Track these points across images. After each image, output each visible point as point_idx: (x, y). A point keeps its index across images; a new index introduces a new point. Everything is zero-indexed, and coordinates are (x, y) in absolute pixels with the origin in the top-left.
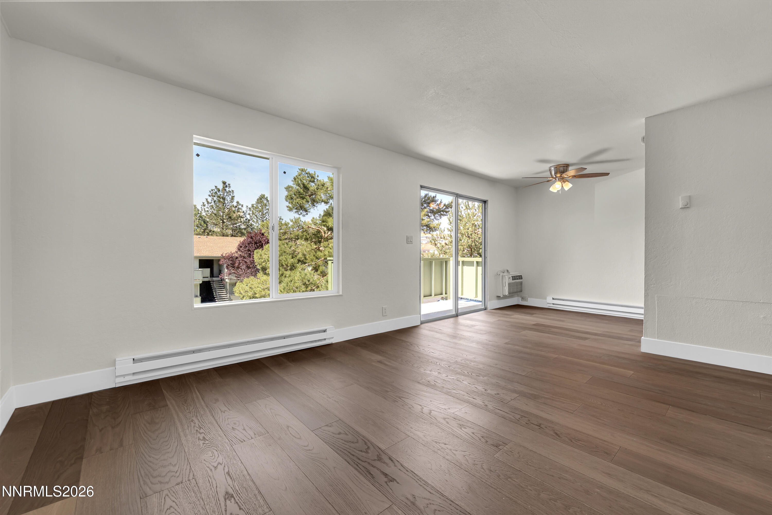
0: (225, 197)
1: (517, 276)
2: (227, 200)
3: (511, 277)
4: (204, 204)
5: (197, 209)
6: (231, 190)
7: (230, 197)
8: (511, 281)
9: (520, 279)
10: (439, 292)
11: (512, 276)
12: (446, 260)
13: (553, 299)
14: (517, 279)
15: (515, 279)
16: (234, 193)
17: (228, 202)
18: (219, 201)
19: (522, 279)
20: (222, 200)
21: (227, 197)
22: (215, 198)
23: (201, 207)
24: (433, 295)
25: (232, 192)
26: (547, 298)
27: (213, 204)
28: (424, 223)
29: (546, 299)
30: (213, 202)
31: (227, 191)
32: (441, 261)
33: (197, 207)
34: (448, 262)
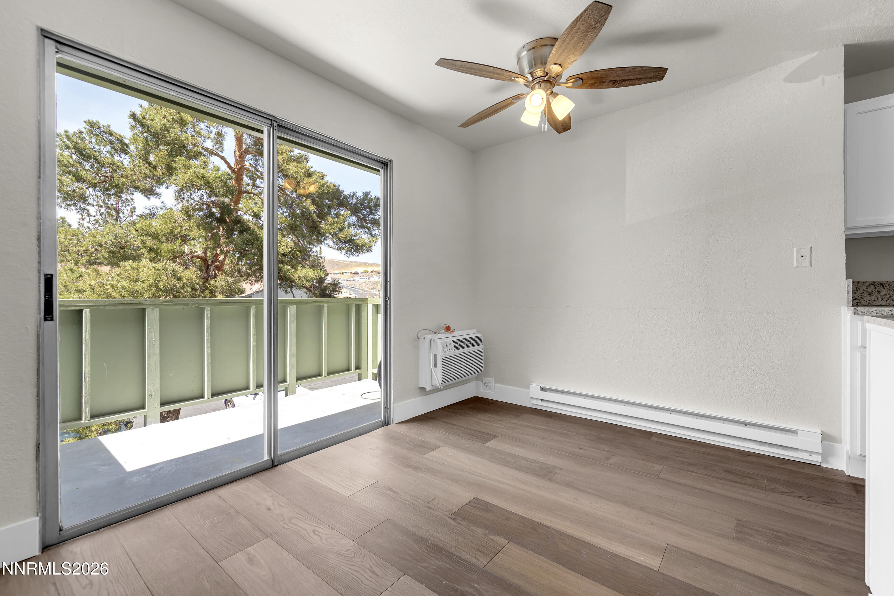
0: (119, 208)
1: (468, 339)
2: (123, 213)
3: (452, 343)
4: (84, 217)
5: (68, 223)
6: (130, 199)
7: (129, 208)
8: (451, 352)
9: (477, 345)
10: (344, 366)
11: (454, 341)
12: (357, 303)
13: (542, 389)
14: (469, 346)
15: (462, 347)
16: (134, 202)
17: (124, 216)
18: (109, 214)
19: (480, 344)
20: (114, 213)
21: (122, 208)
22: (103, 210)
23: (78, 220)
24: (324, 373)
25: (131, 201)
26: (531, 385)
27: (99, 217)
28: (343, 236)
29: (528, 388)
30: (99, 214)
31: (123, 199)
32: (348, 305)
33: (66, 221)
34: (363, 306)
